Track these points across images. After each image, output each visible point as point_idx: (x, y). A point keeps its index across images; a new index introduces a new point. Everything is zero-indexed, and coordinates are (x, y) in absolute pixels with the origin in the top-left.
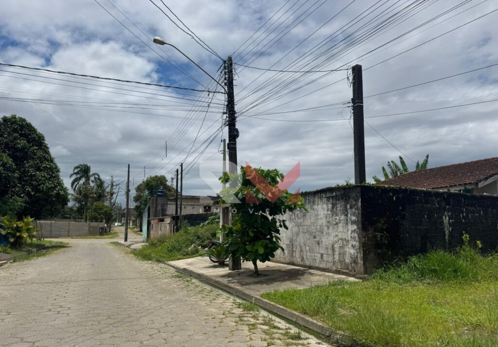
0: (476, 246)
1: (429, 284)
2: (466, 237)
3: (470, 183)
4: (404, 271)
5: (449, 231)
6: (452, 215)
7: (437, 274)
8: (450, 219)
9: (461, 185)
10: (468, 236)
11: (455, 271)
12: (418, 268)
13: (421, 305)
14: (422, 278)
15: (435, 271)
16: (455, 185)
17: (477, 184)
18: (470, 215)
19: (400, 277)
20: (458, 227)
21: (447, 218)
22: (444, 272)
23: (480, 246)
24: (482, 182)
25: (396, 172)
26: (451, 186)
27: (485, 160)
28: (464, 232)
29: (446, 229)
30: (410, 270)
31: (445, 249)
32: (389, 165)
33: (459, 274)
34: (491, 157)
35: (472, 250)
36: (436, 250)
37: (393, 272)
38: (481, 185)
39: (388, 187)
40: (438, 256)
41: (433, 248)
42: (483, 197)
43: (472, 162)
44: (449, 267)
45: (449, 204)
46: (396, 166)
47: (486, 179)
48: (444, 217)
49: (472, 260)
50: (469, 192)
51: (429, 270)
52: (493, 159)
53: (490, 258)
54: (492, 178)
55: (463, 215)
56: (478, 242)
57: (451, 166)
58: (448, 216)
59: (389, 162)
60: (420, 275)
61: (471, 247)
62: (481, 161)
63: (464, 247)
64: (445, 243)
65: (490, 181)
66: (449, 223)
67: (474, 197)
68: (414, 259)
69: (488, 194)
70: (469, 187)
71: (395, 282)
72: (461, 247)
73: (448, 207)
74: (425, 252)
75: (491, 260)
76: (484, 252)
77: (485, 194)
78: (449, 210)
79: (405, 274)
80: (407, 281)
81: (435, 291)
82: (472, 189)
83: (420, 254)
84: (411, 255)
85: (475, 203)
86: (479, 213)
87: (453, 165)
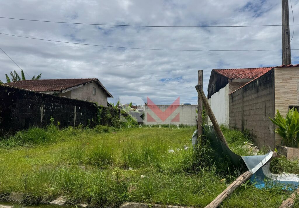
0: (57, 124)
1: (27, 147)
2: (52, 119)
3: (58, 90)
4: (12, 141)
5: (43, 116)
6: (45, 107)
7: (33, 141)
8: (44, 109)
9: (53, 91)
10: (53, 119)
11: (44, 138)
12: (21, 138)
13: (19, 159)
14: (23, 144)
15: (32, 139)
16: (50, 91)
17: (61, 91)
18: (55, 108)
19: (8, 145)
20: (48, 114)
21: (43, 109)
22: (37, 139)
23: (59, 124)
24: (64, 91)
25: (16, 79)
26: (47, 91)
27: (67, 79)
28: (51, 117)
29: (41, 115)
30: (16, 140)
31: (40, 126)
32: (12, 74)
33: (46, 139)
34: (70, 79)
35: (54, 126)
36: (34, 127)
37: (4, 142)
38: (63, 92)
39: (5, 86)
40: (35, 130)
41: (32, 126)
42: (63, 98)
43: (61, 80)
44: (40, 136)
45: (44, 101)
46: (17, 75)
47: (66, 89)
48: (41, 108)
49: (54, 132)
50: (57, 95)
51: (28, 139)
52: (71, 79)
53: (63, 130)
54: (69, 89)
55: (52, 107)
56: (58, 122)
57: (50, 80)
58: (43, 107)
59: (11, 72)
60: (23, 142)
61: (54, 125)
62: (65, 79)
63: (50, 125)
64: (40, 123)
65: (67, 90)
66: (44, 112)
67: (58, 98)
68: (19, 133)
69: (65, 97)
70: (57, 93)
71: (4, 148)
72: (49, 125)
73: (43, 102)
74: (27, 129)
75: (63, 132)
76: (61, 127)
77: (64, 97)
78: (44, 104)
79: (12, 142)
80: (12, 147)
81: (30, 151)
82: (59, 94)
83: (24, 130)
84: (18, 131)
85: (59, 102)
86: (60, 107)
87: (51, 80)
